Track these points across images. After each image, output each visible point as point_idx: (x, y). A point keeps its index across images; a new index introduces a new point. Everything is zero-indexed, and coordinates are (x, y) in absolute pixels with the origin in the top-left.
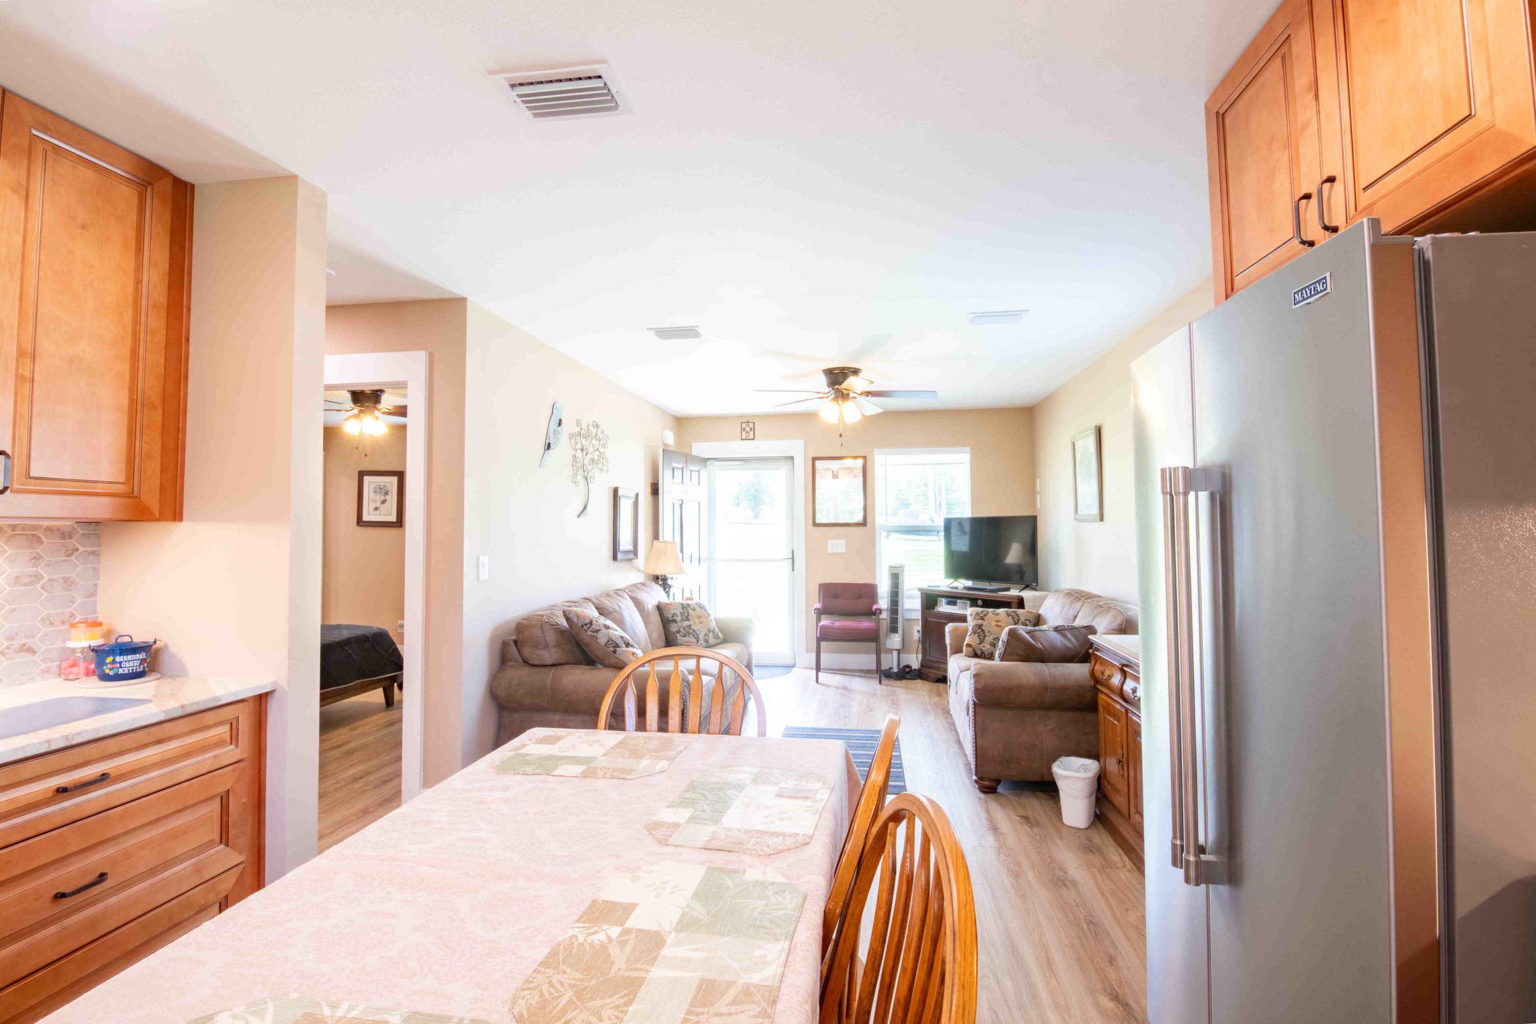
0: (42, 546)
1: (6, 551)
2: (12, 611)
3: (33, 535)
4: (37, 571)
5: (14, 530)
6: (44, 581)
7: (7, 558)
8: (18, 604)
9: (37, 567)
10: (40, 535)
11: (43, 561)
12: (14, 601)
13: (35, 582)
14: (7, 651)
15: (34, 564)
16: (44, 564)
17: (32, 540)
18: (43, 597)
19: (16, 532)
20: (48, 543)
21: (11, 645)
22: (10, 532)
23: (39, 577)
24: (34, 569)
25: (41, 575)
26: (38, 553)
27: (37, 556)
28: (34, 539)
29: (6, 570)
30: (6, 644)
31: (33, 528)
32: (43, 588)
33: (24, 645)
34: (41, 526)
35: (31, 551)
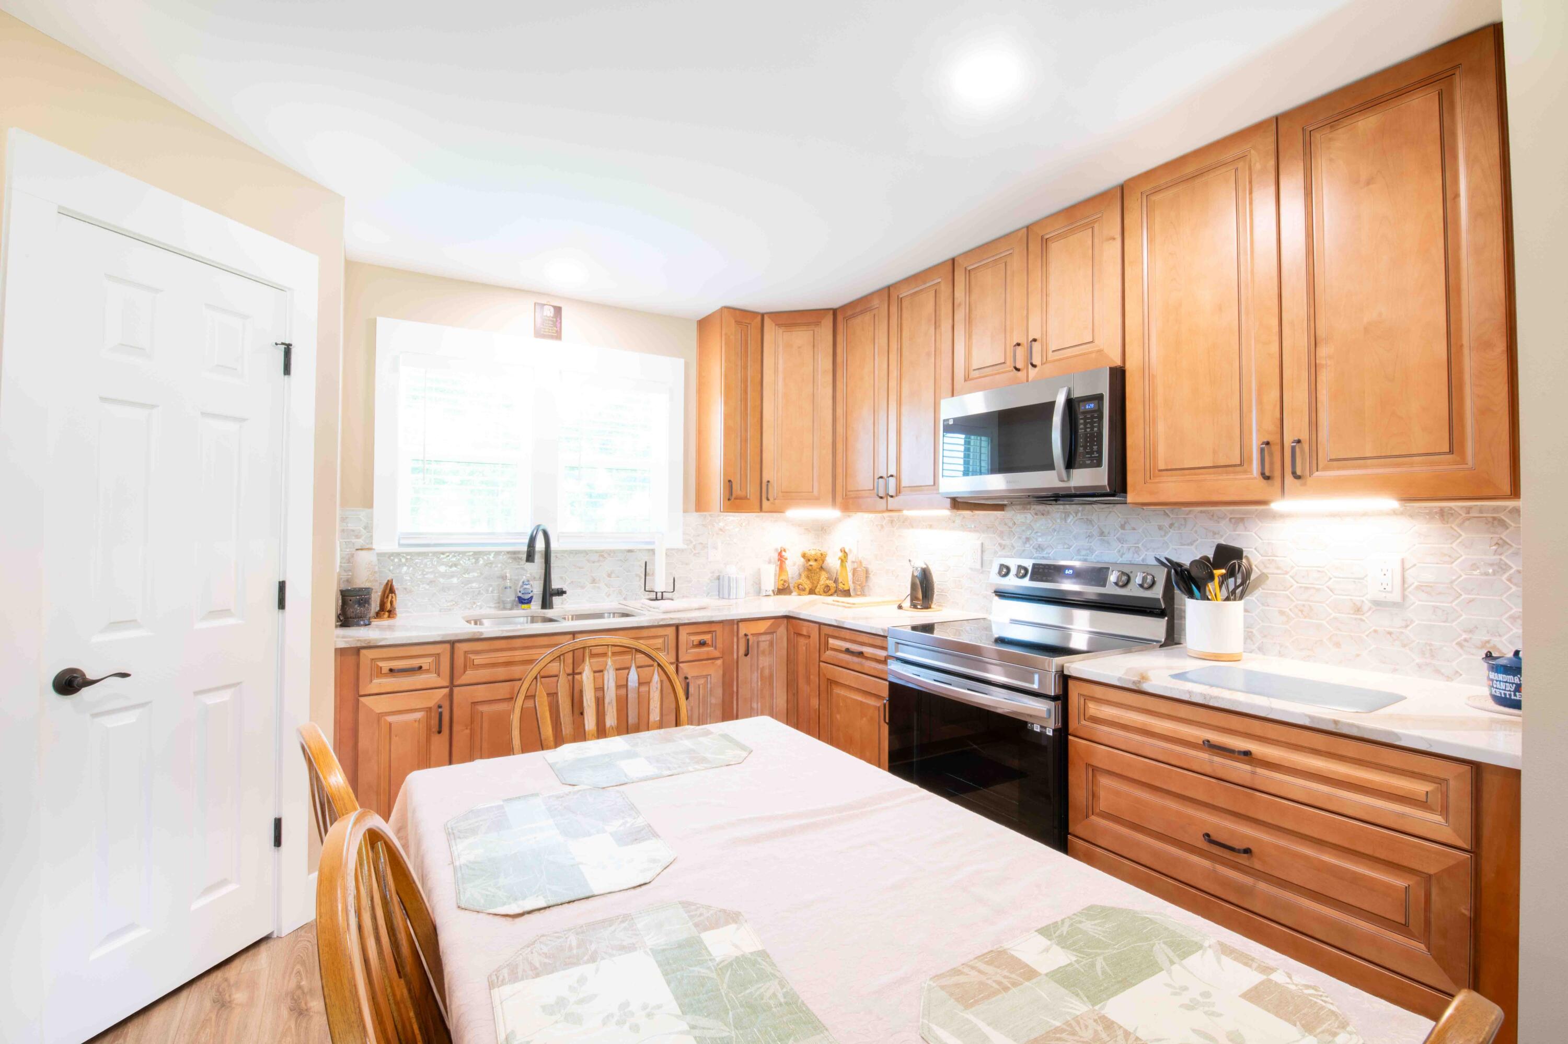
0: (1508, 531)
1: (1460, 535)
2: (1470, 601)
3: (1494, 519)
4: (1501, 559)
5: (1468, 513)
6: (1512, 571)
7: (1460, 542)
8: (1478, 594)
9: (1501, 554)
10: (1503, 517)
11: (1508, 549)
12: (1472, 590)
13: (1498, 572)
14: (1465, 644)
15: (1496, 551)
16: (1510, 552)
17: (1493, 523)
18: (1512, 591)
19: (1471, 515)
20: (1515, 527)
21: (1471, 638)
22: (1464, 515)
23: (1504, 567)
24: (1498, 557)
25: (1506, 564)
26: (1501, 539)
27: (1500, 542)
28: (1496, 523)
29: (1461, 556)
30: (1464, 636)
31: (1494, 509)
32: (1509, 580)
33: (1488, 642)
34: (1507, 507)
35: (1491, 536)
